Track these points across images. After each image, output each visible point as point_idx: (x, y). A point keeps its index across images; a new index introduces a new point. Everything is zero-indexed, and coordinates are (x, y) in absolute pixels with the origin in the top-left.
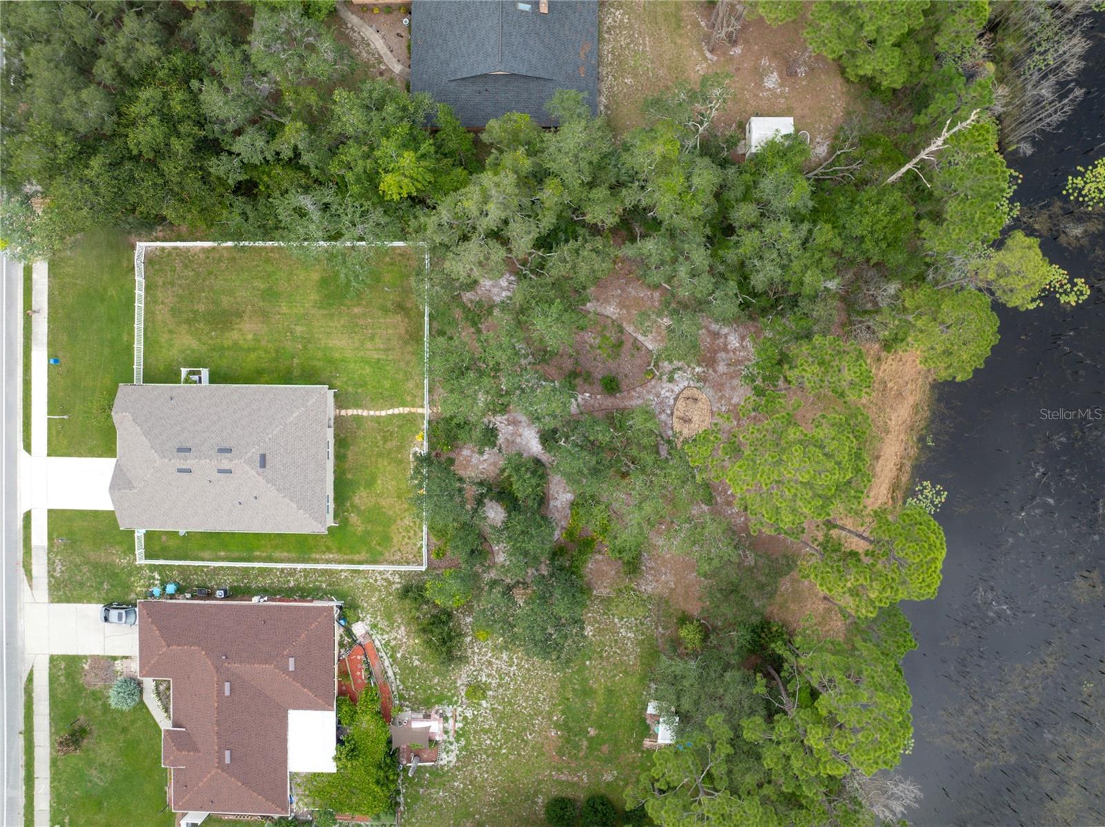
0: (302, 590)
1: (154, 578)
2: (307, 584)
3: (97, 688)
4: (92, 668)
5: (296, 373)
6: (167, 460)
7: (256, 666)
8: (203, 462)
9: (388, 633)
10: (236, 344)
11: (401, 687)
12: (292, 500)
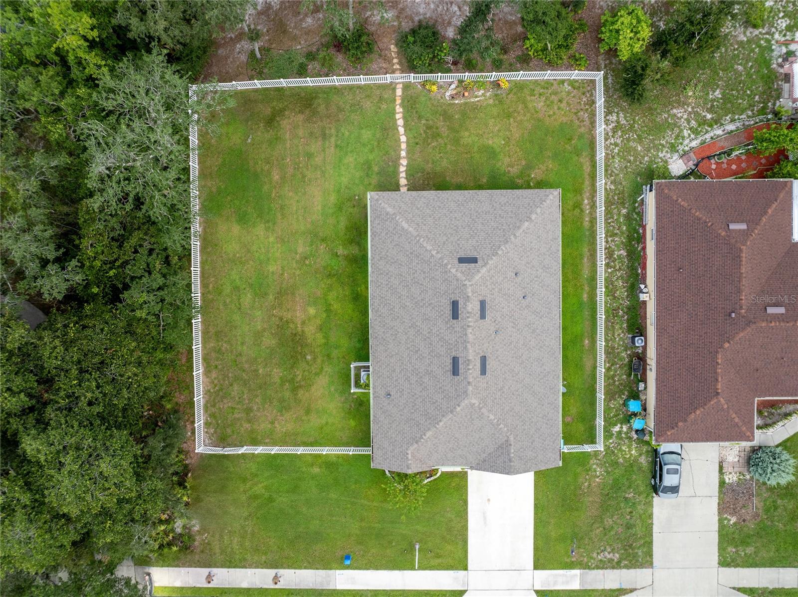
0: (630, 238)
1: (620, 432)
2: (622, 233)
3: (761, 505)
4: (734, 512)
5: (354, 250)
6: (470, 388)
7: (743, 271)
8: (471, 337)
9: (681, 131)
10: (320, 328)
11: (750, 113)
12: (519, 228)
